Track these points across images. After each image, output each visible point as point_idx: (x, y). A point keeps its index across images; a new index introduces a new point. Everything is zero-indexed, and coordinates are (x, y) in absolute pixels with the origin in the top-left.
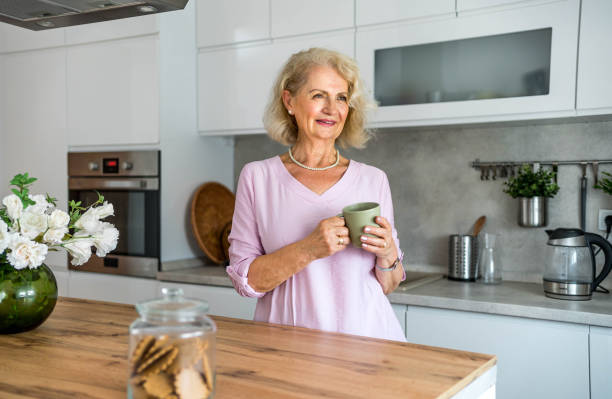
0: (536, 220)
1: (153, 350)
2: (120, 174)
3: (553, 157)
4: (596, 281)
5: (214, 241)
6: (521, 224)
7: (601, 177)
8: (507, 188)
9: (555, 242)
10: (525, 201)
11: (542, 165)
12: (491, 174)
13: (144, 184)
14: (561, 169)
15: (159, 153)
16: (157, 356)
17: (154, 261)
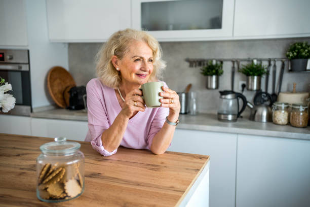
0: (214, 86)
1: (51, 171)
2: (5, 61)
3: (221, 57)
4: (239, 113)
5: (60, 96)
6: (207, 88)
7: (241, 67)
8: (202, 71)
9: (223, 97)
10: (209, 77)
11: (217, 61)
12: (194, 64)
13: (21, 68)
14: (225, 63)
15: (28, 51)
16: (54, 175)
17: (28, 108)
